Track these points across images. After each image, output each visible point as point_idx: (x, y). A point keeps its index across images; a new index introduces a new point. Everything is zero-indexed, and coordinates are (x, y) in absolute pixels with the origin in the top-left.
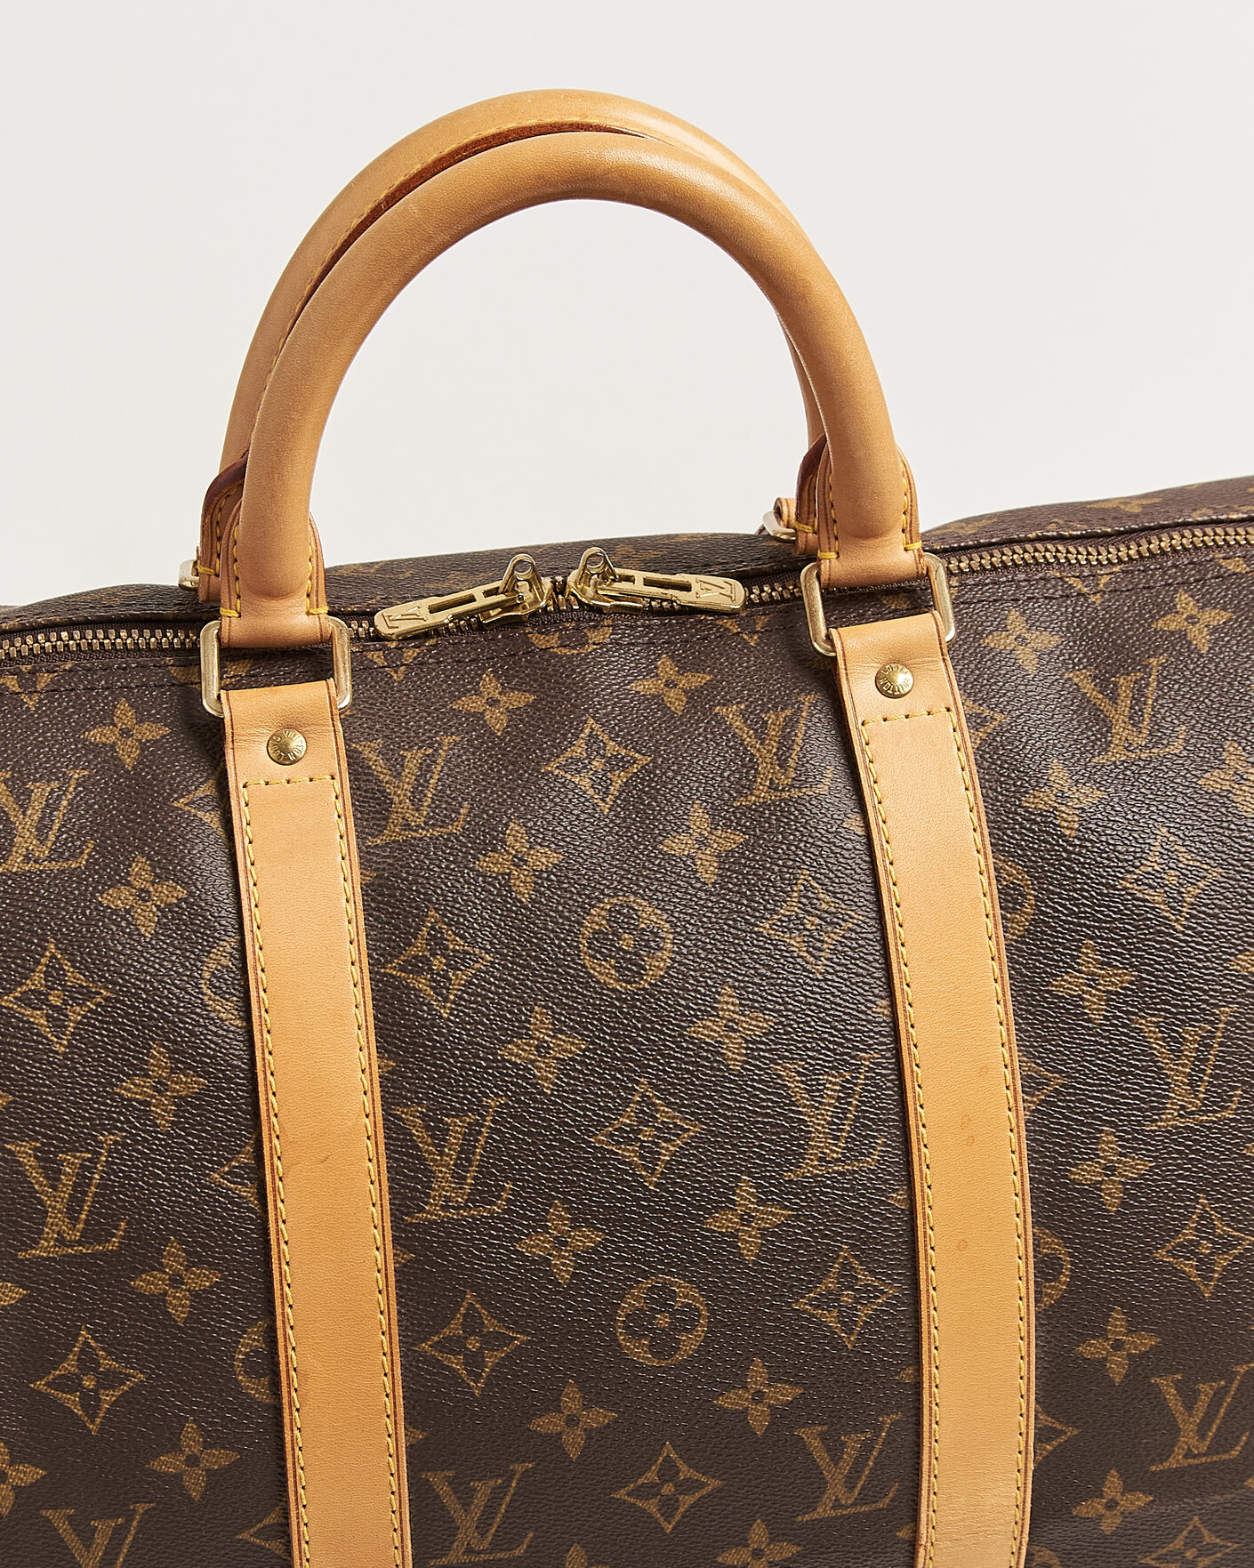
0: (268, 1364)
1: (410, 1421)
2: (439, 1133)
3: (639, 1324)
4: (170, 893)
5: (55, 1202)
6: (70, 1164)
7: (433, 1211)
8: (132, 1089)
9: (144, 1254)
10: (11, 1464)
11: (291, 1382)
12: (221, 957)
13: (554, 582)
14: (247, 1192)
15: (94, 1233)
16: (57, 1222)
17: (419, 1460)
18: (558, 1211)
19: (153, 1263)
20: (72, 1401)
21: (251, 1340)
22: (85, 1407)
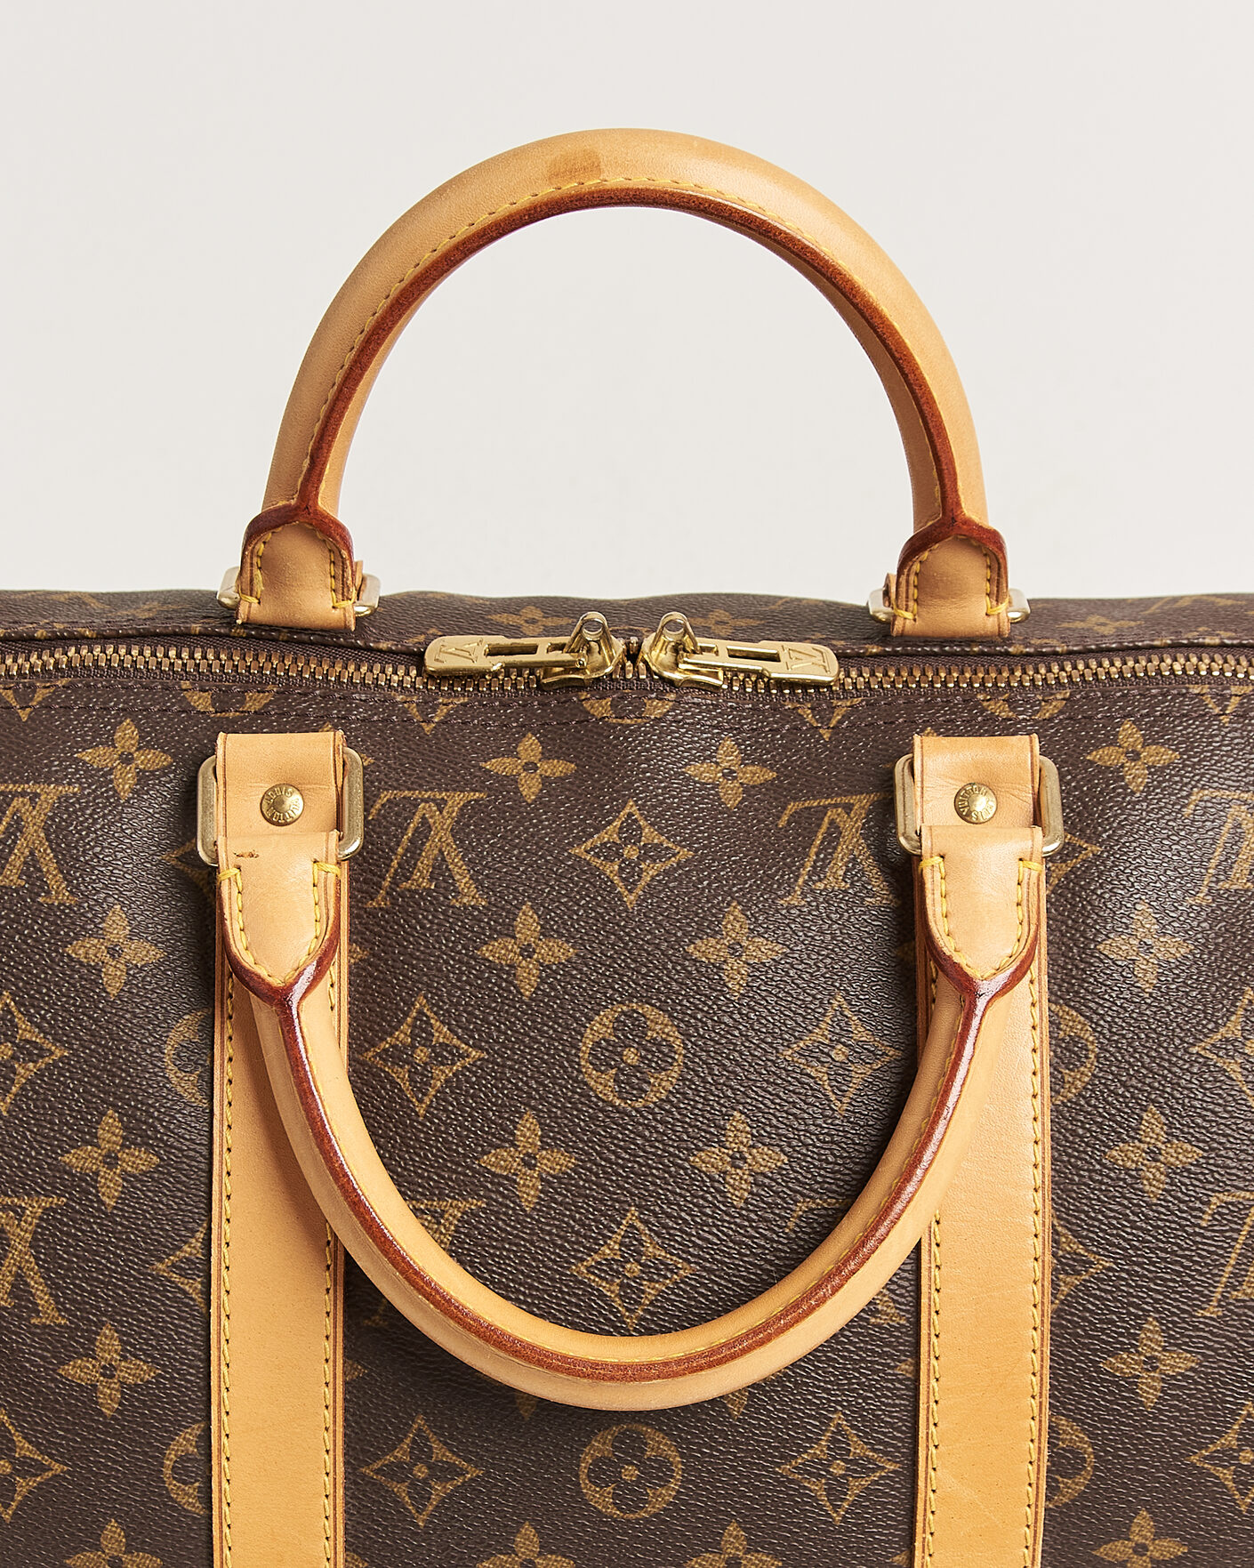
13: (627, 644)
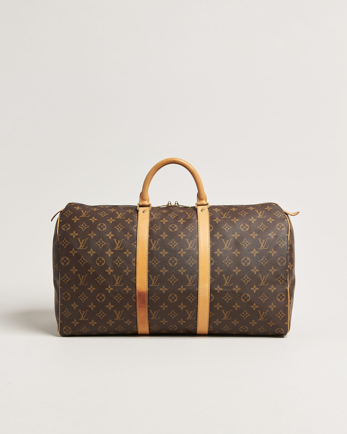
0: (135, 262)
1: (148, 269)
2: (153, 242)
3: (171, 262)
4: (131, 221)
5: (117, 245)
6: (119, 241)
7: (152, 249)
8: (126, 236)
9: (125, 250)
10: (111, 269)
11: (137, 263)
12: (135, 226)
14: (135, 246)
15: (120, 248)
16: (117, 246)
17: (149, 273)
18: (164, 250)
19: (126, 251)
20: (117, 264)
21: (134, 259)
22: (118, 264)
